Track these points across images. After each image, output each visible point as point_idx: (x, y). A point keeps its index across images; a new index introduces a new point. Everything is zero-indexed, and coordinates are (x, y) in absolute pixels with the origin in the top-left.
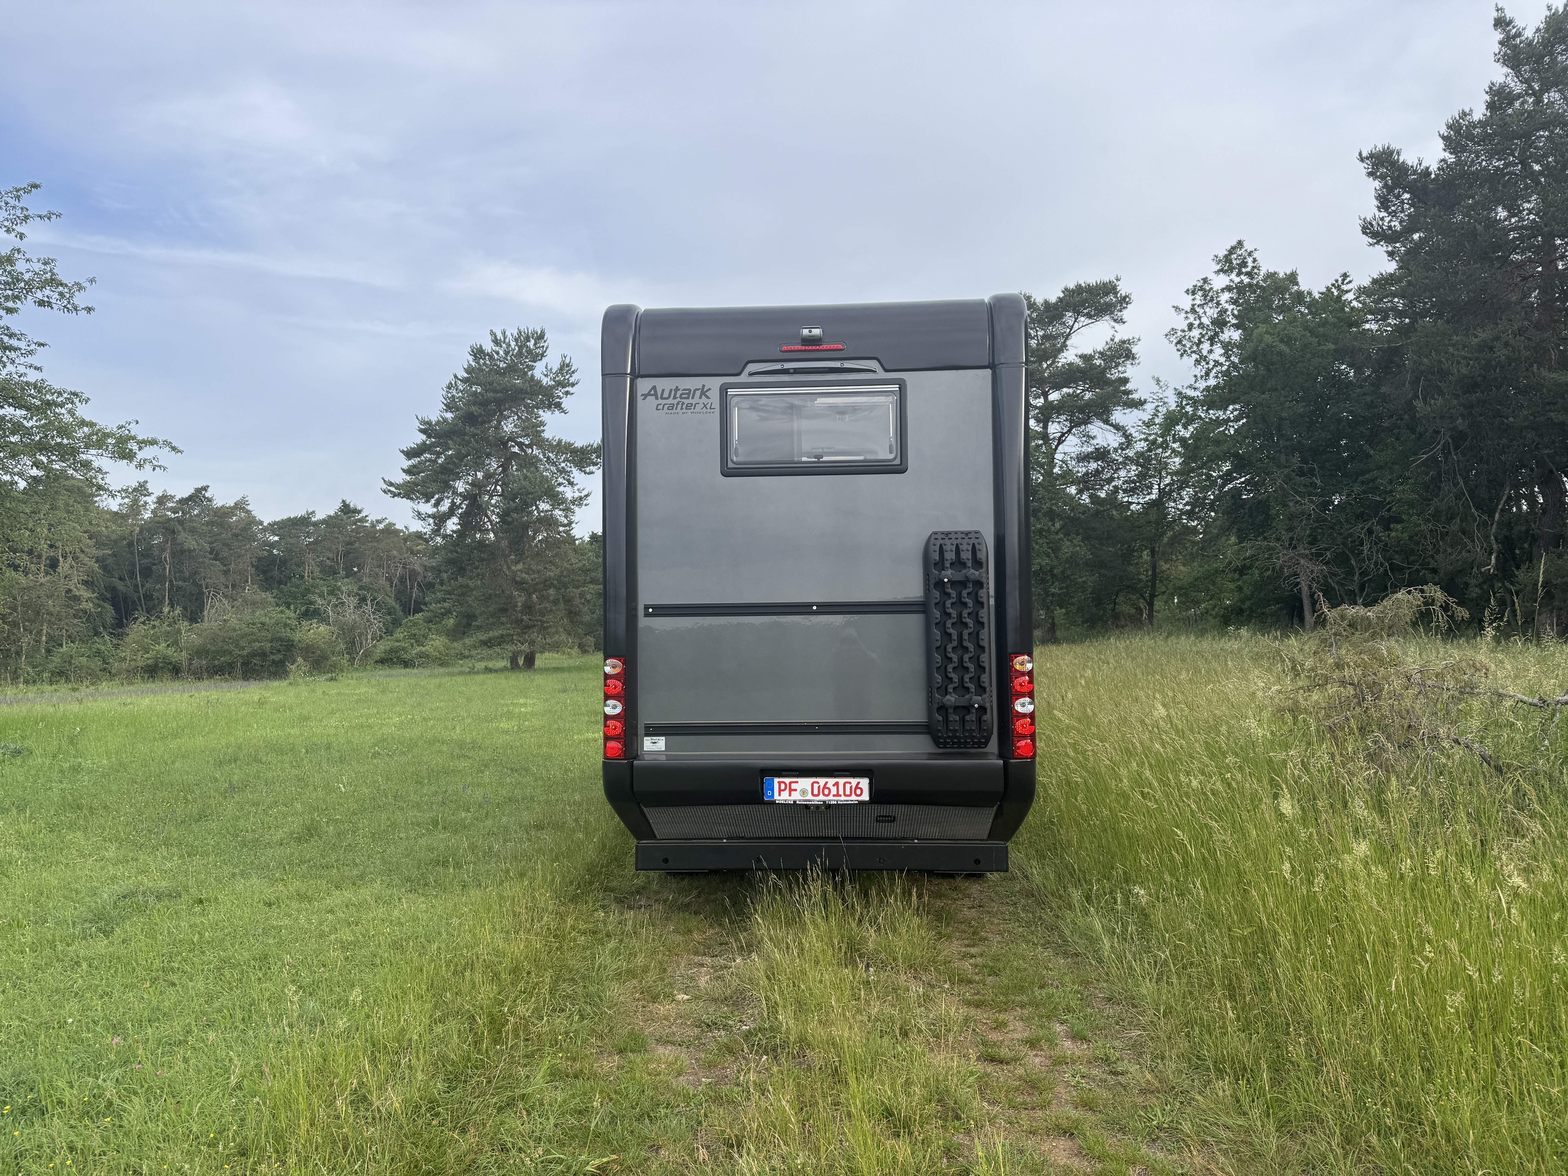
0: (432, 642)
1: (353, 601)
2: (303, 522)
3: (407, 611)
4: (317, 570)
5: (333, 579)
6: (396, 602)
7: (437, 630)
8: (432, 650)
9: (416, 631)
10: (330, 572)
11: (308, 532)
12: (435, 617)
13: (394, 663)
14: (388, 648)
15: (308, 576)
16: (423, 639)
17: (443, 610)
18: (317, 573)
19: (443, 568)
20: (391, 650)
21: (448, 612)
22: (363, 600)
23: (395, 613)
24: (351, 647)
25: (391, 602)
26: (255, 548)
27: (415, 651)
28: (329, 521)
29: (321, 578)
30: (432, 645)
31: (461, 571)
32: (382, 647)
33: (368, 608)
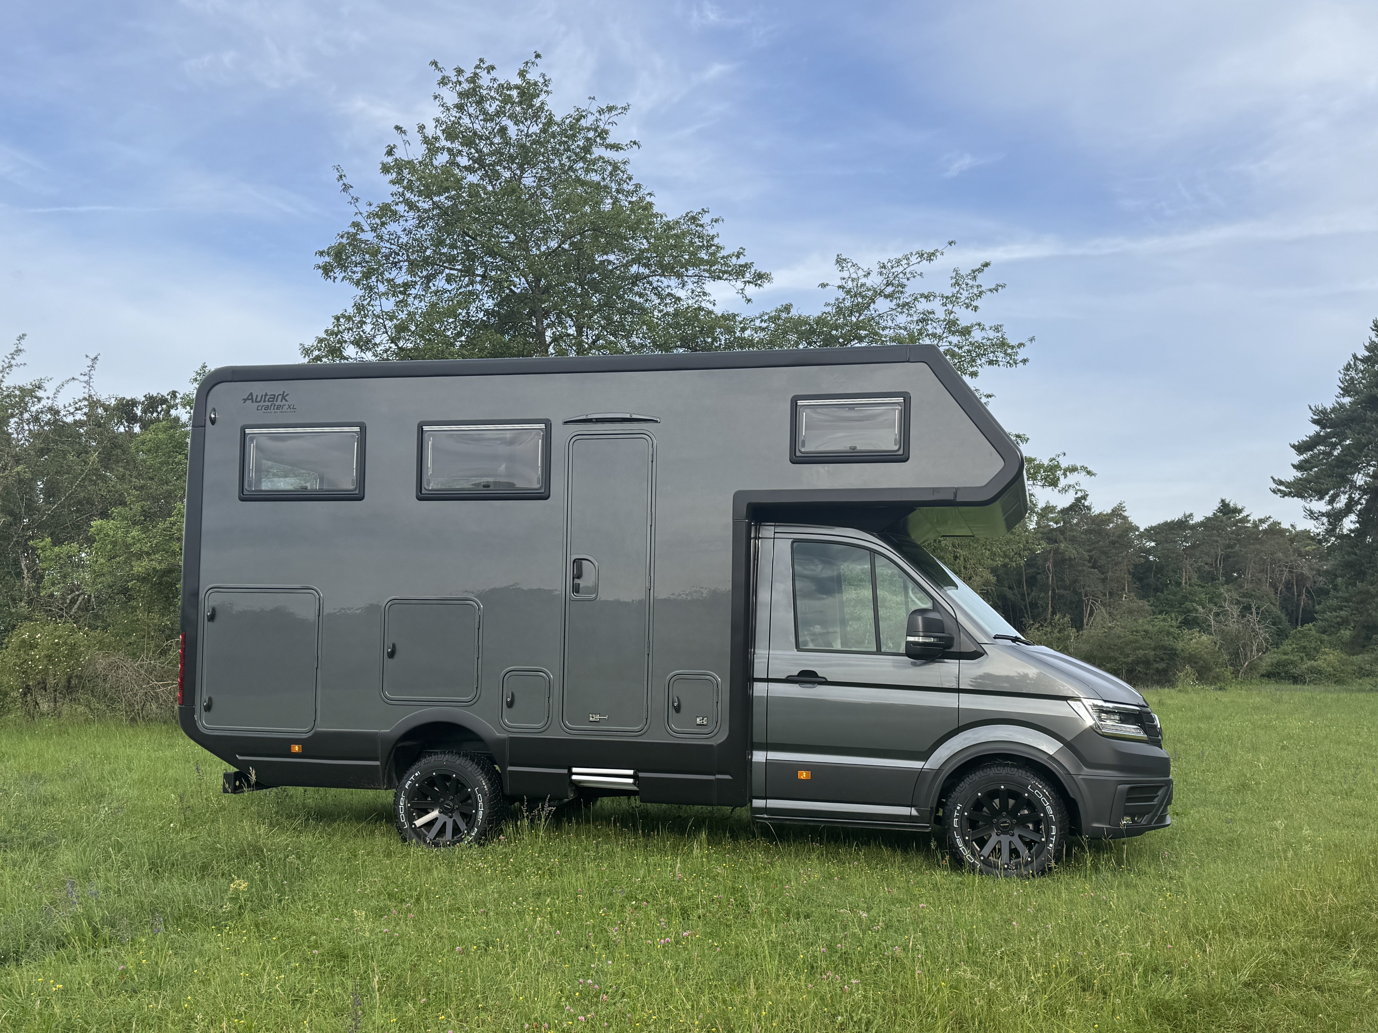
0: (1325, 656)
1: (1235, 611)
2: (1181, 525)
3: (1294, 622)
4: (1195, 576)
5: (1212, 585)
6: (1281, 610)
7: (1330, 643)
8: (1325, 665)
9: (1306, 643)
10: (1208, 578)
11: (1185, 536)
12: (1331, 626)
13: (1282, 678)
14: (1275, 661)
15: (1186, 583)
16: (1313, 652)
17: (1339, 619)
18: (1195, 579)
19: (1339, 572)
20: (1278, 664)
21: (1344, 622)
22: (1247, 608)
23: (1280, 623)
24: (1235, 660)
25: (1276, 611)
26: (1132, 555)
27: (1305, 666)
28: (1207, 523)
29: (1199, 585)
30: (1325, 660)
31: (1361, 575)
32: (1268, 660)
33: (1253, 617)
